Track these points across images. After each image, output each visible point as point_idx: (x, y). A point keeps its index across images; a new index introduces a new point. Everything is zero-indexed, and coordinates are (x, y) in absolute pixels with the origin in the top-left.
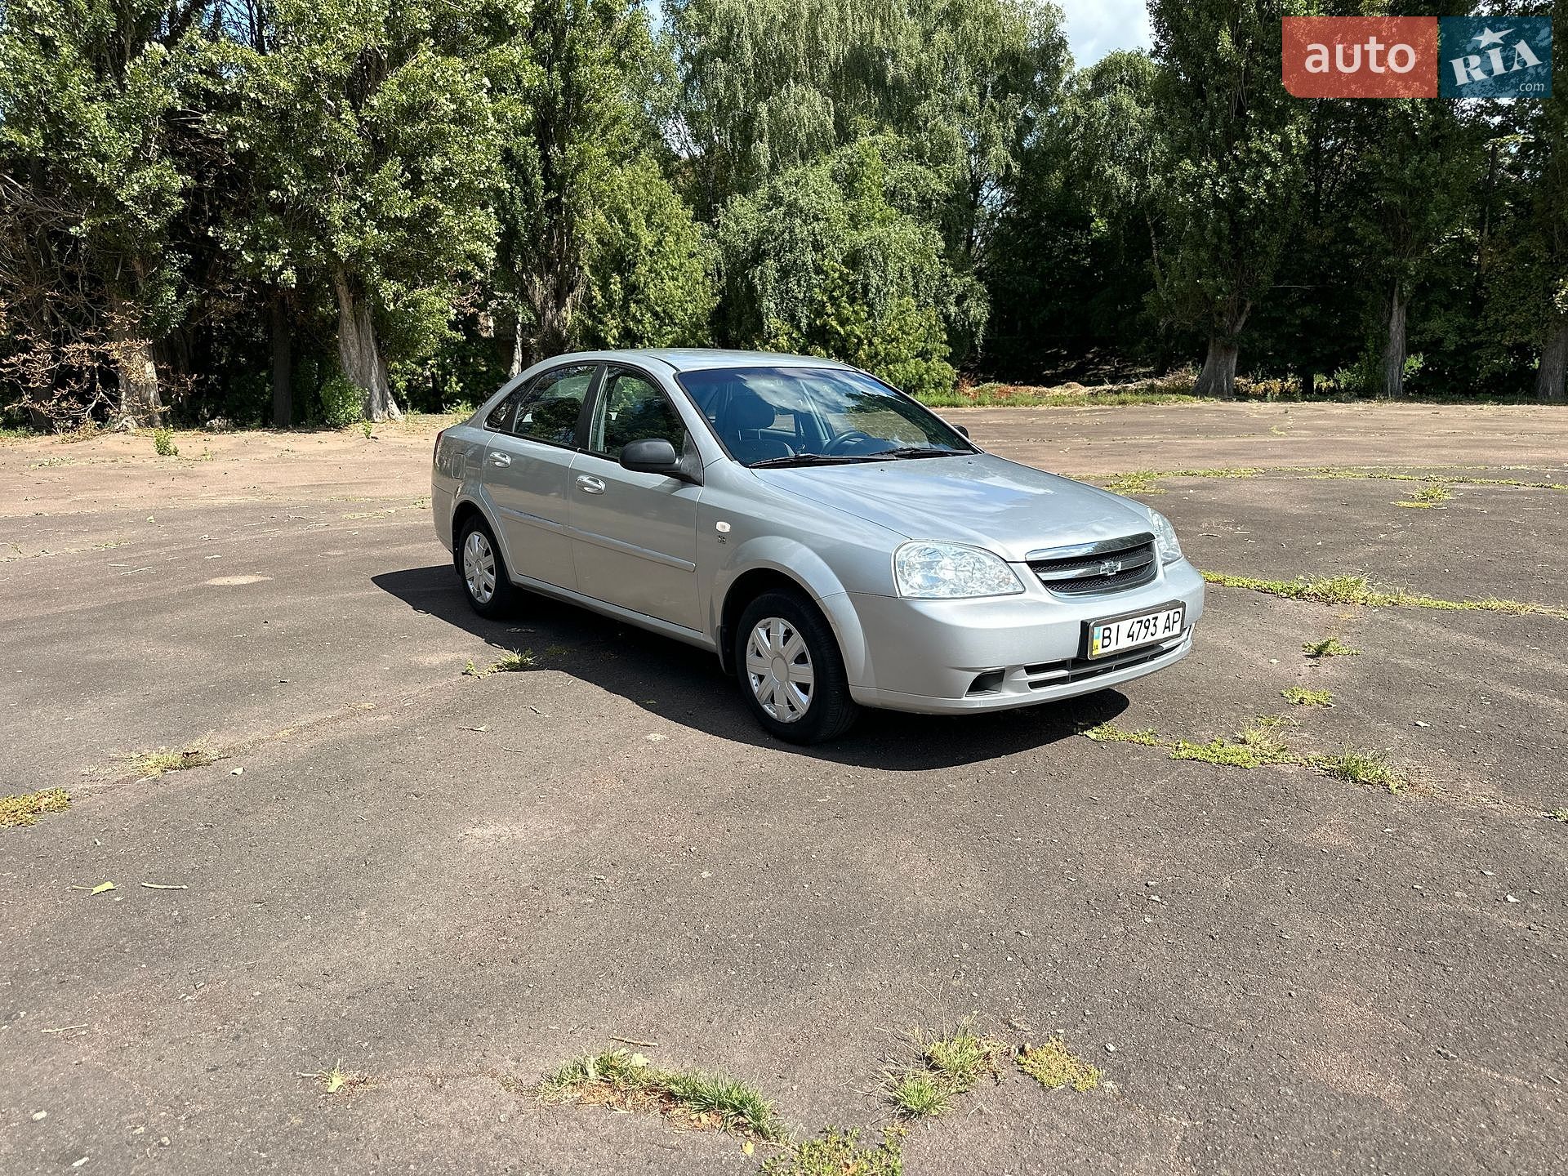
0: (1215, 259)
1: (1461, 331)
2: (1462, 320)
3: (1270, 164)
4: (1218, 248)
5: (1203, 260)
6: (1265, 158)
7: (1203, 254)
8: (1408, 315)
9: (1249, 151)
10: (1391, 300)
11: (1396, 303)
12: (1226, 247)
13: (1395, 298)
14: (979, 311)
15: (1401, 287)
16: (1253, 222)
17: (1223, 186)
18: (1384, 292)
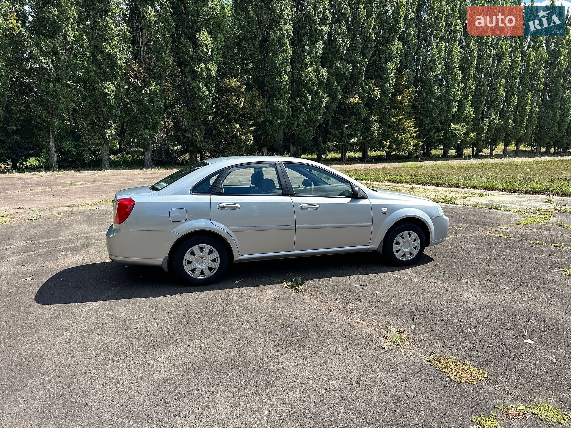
1: (76, 147)
2: (75, 143)
8: (55, 140)
10: (49, 134)
11: (51, 136)
13: (51, 134)
15: (53, 130)
18: (46, 132)
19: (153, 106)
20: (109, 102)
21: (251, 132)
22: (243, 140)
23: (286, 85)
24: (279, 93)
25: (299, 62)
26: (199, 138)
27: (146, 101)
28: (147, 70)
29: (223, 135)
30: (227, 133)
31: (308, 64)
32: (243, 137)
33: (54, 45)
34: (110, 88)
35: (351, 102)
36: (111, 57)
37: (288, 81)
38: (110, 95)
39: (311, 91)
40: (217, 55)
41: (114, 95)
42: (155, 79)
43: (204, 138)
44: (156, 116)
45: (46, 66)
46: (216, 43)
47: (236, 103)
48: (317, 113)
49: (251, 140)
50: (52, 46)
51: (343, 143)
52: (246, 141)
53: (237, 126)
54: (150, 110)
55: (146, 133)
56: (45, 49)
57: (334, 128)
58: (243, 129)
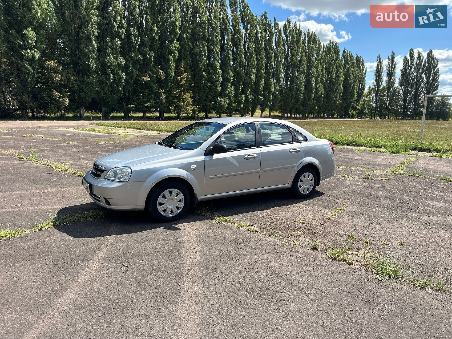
21: (67, 96)
23: (93, 67)
24: (88, 71)
25: (104, 52)
26: (27, 99)
30: (49, 97)
31: (110, 53)
32: (61, 100)
35: (143, 80)
37: (95, 65)
39: (113, 72)
40: (40, 44)
43: (31, 100)
46: (39, 37)
47: (55, 78)
48: (119, 86)
49: (67, 102)
51: (140, 106)
52: (63, 103)
53: (55, 93)
57: (134, 96)
58: (61, 94)
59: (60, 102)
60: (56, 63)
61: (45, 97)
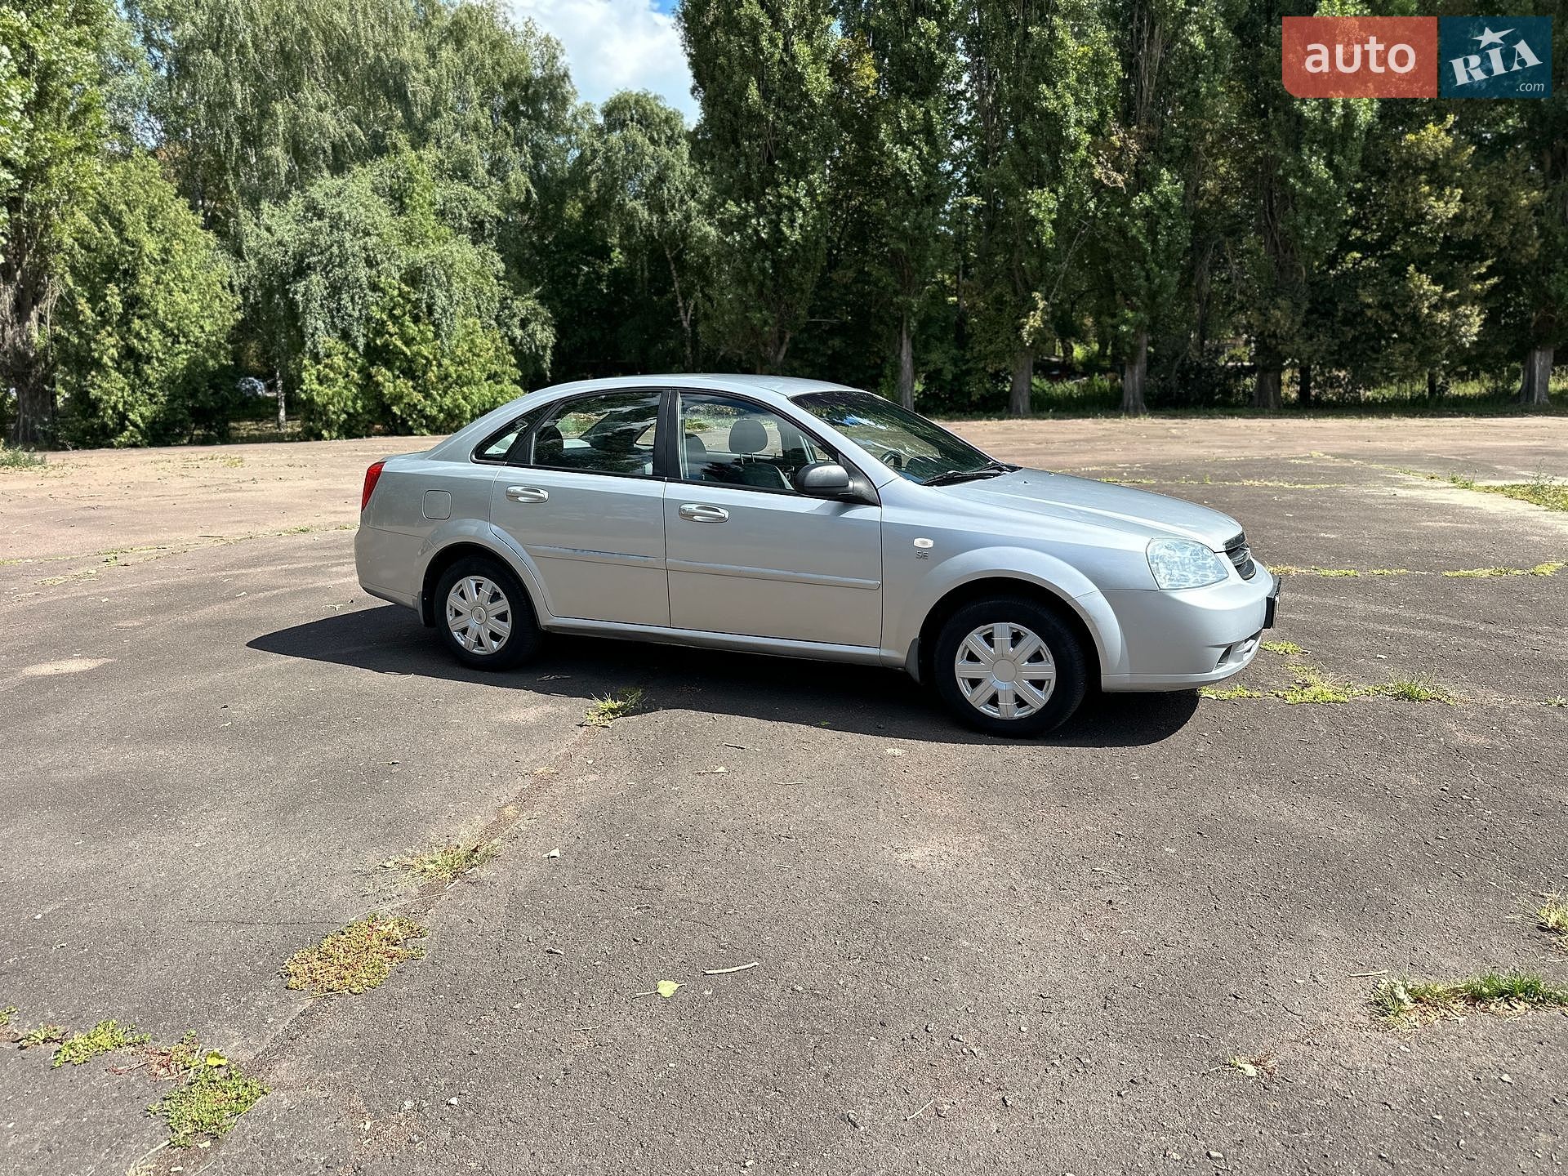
0: (760, 294)
1: (955, 362)
2: (954, 351)
3: (801, 208)
4: (762, 285)
5: (750, 295)
6: (795, 202)
7: (750, 288)
8: (914, 347)
9: (780, 196)
10: (900, 333)
11: (905, 336)
12: (769, 283)
13: (904, 333)
14: (545, 336)
15: (908, 322)
16: (791, 262)
17: (764, 226)
18: (896, 327)
19: (1155, 242)
20: (1039, 242)
21: (1477, 298)
22: (1443, 327)
26: (1286, 324)
27: (1136, 230)
28: (1151, 144)
29: (1369, 313)
30: (1386, 307)
32: (1444, 317)
33: (927, 112)
34: (1043, 202)
36: (1053, 122)
38: (1041, 222)
41: (1053, 222)
42: (1171, 165)
43: (1305, 324)
44: (1161, 268)
45: (905, 167)
47: (1431, 207)
49: (1472, 326)
50: (921, 116)
52: (1452, 330)
53: (1424, 284)
54: (1145, 253)
55: (1126, 321)
56: (905, 126)
58: (1445, 290)
59: (1435, 329)
60: (1448, 132)
61: (1369, 306)
